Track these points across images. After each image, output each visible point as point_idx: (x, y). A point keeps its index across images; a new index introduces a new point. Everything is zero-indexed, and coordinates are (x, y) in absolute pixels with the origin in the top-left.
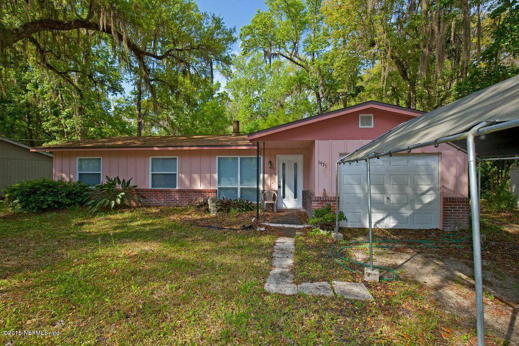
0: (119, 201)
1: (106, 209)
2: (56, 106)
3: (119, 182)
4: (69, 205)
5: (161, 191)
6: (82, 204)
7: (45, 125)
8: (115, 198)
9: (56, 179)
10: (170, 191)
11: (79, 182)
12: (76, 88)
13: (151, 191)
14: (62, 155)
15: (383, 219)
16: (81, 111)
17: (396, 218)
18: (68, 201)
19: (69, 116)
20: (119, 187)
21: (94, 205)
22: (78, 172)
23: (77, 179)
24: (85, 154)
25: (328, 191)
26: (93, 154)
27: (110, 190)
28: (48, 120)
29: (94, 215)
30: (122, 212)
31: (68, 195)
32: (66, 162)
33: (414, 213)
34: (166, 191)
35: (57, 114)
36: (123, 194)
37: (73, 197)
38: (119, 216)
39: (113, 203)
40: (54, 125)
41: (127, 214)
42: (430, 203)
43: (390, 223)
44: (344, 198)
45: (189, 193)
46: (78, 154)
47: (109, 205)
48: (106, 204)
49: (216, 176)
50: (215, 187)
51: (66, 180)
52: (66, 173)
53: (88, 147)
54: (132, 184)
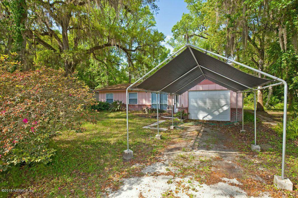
0: (118, 108)
1: (114, 111)
2: (99, 72)
3: (118, 102)
4: (104, 110)
5: (132, 105)
6: (107, 109)
7: (96, 80)
8: (117, 107)
9: (100, 101)
10: (135, 105)
11: (106, 102)
12: (106, 64)
13: (129, 105)
14: (101, 92)
15: (206, 116)
16: (108, 74)
17: (211, 116)
18: (103, 108)
19: (103, 76)
20: (118, 103)
21: (110, 109)
22: (106, 98)
24: (108, 92)
25: (184, 105)
26: (111, 92)
27: (115, 104)
29: (111, 112)
30: (119, 112)
31: (103, 106)
32: (103, 95)
33: (219, 114)
34: (134, 105)
35: (99, 75)
36: (119, 106)
37: (105, 107)
38: (118, 113)
39: (116, 109)
40: (98, 79)
41: (121, 113)
42: (226, 110)
43: (209, 118)
45: (141, 106)
46: (106, 92)
47: (115, 110)
48: (114, 109)
49: (151, 99)
50: (150, 104)
51: (103, 101)
52: (103, 99)
53: (109, 90)
54: (122, 103)
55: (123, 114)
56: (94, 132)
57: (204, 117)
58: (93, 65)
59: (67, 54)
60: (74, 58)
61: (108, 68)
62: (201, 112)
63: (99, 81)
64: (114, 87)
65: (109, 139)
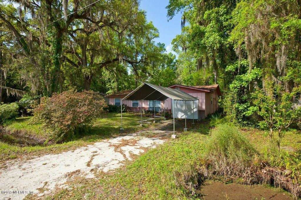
0: (124, 110)
1: (120, 112)
2: (110, 79)
3: (124, 105)
5: (135, 108)
6: (115, 111)
7: (107, 86)
9: (110, 104)
10: (137, 108)
13: (132, 108)
14: (111, 97)
15: (183, 116)
16: (117, 81)
17: (186, 115)
18: (113, 110)
19: (114, 82)
21: (118, 111)
22: (115, 102)
23: (115, 104)
24: (117, 97)
25: (168, 108)
26: (119, 97)
28: (107, 84)
29: (118, 113)
31: (113, 108)
32: (112, 99)
33: (191, 115)
35: (110, 82)
36: (125, 108)
38: (123, 113)
39: (122, 111)
41: (125, 113)
42: (195, 111)
43: (185, 117)
44: (173, 110)
46: (115, 97)
49: (148, 103)
50: (148, 107)
51: (112, 104)
52: (112, 103)
53: (117, 96)
54: (127, 106)
55: (127, 114)
56: (106, 123)
57: (182, 117)
58: (104, 73)
59: (86, 69)
60: (91, 72)
61: (117, 76)
62: (180, 113)
63: (109, 87)
64: (122, 93)
65: (115, 127)
